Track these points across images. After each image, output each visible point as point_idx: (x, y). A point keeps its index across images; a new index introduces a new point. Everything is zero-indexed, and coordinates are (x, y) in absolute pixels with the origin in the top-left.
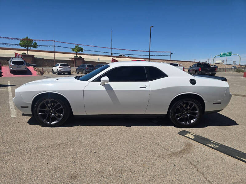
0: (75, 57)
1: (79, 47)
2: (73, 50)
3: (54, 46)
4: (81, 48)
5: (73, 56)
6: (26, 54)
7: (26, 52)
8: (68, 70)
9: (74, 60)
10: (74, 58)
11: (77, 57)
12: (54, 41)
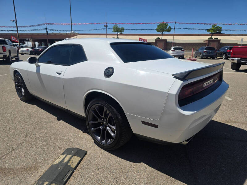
0: (209, 38)
1: (217, 26)
2: (208, 30)
3: (175, 28)
4: (219, 28)
5: (207, 38)
6: (160, 38)
7: (160, 37)
8: (181, 54)
9: (207, 42)
10: (208, 40)
11: (212, 38)
12: (175, 23)
